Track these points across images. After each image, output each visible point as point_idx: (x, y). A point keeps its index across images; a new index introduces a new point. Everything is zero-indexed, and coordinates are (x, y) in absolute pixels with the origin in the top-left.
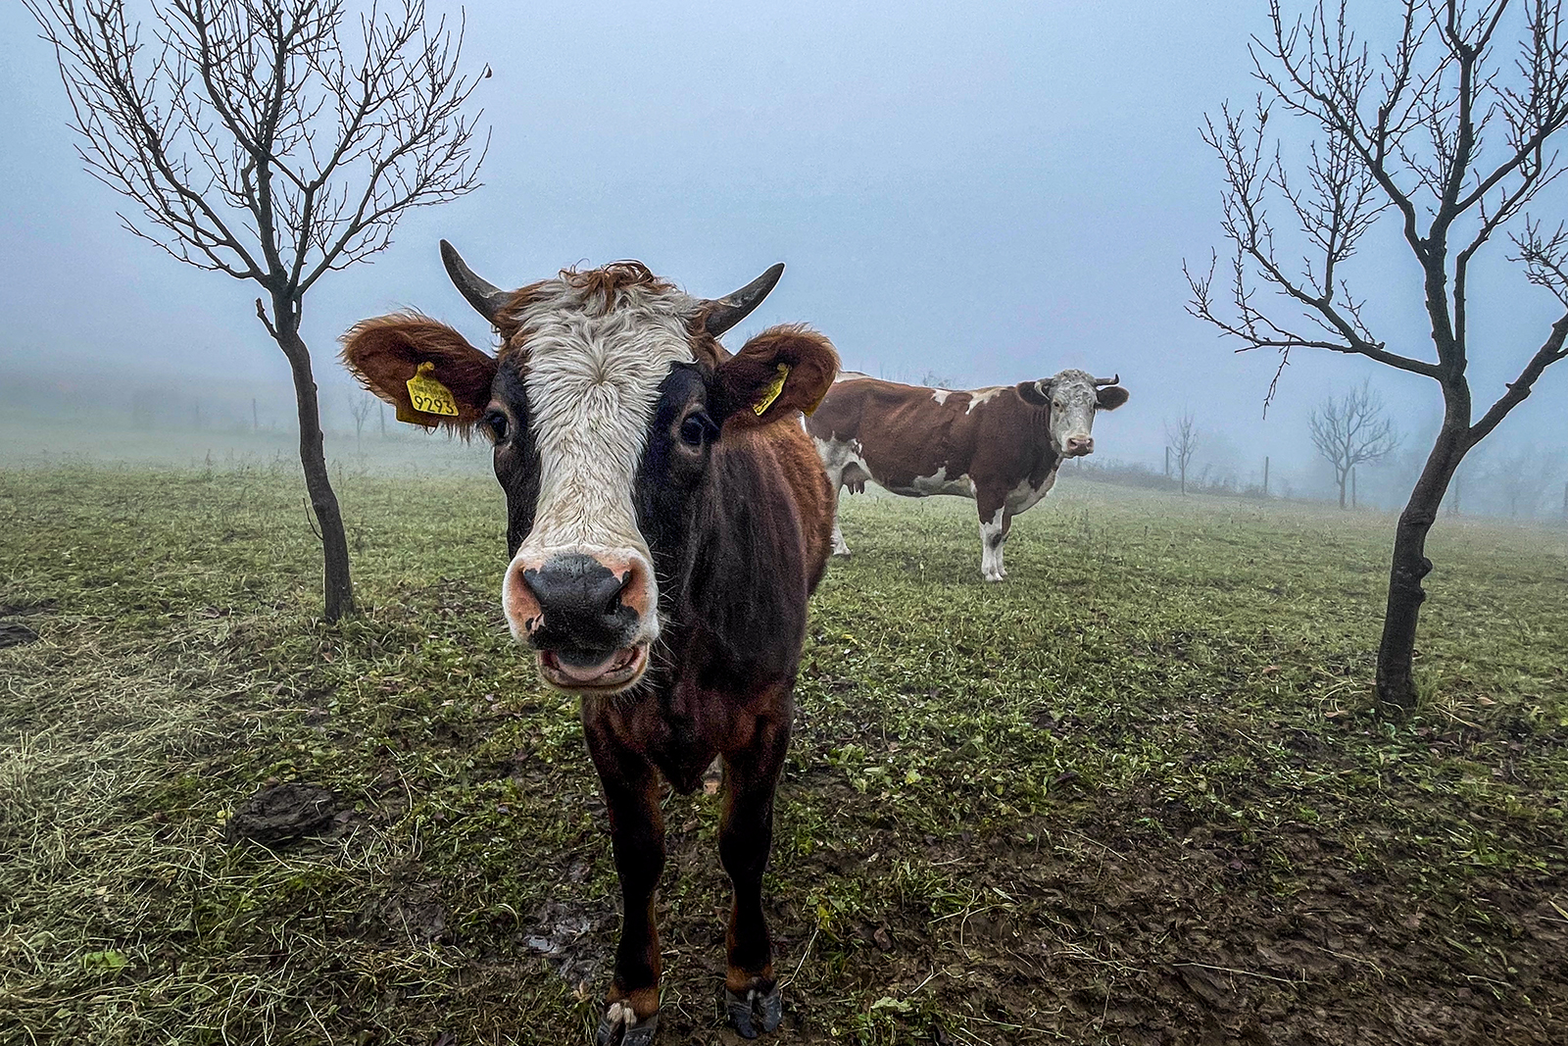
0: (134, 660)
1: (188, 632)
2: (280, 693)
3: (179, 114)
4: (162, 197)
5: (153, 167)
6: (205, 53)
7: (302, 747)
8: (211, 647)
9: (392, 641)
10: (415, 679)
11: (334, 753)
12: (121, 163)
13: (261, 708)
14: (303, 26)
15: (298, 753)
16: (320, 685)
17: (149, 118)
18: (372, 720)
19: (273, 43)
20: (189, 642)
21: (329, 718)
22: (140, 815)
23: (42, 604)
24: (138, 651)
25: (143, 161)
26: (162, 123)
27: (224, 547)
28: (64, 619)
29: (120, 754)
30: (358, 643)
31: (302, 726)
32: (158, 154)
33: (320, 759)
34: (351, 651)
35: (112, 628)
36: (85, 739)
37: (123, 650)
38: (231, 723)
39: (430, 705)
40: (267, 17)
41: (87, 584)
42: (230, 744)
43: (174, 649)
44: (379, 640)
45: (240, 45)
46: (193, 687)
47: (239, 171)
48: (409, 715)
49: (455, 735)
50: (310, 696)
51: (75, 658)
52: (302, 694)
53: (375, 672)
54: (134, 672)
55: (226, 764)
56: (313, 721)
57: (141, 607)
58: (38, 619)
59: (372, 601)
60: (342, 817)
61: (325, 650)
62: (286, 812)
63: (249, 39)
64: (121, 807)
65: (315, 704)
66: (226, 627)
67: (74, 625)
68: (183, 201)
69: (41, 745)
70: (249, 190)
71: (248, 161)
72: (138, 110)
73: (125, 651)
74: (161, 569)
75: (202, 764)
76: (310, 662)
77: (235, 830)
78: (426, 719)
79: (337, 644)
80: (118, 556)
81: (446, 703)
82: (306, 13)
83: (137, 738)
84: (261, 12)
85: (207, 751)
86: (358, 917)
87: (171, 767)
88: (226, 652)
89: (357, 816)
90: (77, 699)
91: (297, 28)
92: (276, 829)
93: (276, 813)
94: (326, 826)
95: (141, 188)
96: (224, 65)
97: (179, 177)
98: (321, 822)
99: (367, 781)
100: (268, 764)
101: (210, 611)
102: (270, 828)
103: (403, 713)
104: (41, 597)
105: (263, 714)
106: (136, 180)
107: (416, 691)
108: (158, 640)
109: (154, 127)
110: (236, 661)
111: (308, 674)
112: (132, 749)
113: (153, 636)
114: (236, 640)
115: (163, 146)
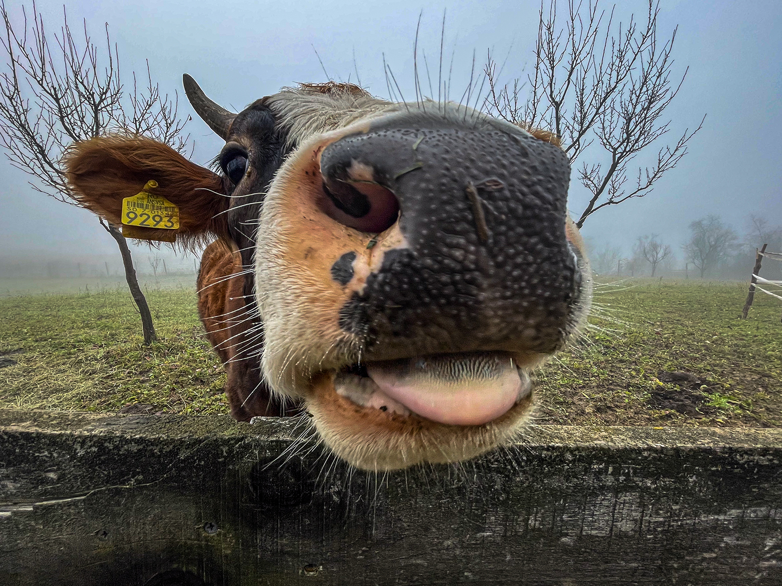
0: (62, 367)
1: (85, 355)
2: (128, 373)
3: (52, 139)
4: (49, 175)
5: (44, 162)
6: (60, 111)
7: (140, 391)
8: (96, 359)
9: (172, 350)
10: (184, 363)
11: (153, 392)
12: (28, 161)
13: (120, 379)
14: (105, 99)
15: (138, 393)
16: (145, 369)
17: (38, 141)
18: (168, 379)
19: (92, 107)
20: (86, 359)
21: (150, 380)
23: (17, 350)
24: (64, 364)
25: (38, 159)
26: (45, 142)
28: (28, 355)
29: (61, 402)
30: (159, 352)
31: (138, 384)
32: (44, 156)
33: (147, 394)
34: (157, 355)
35: (51, 356)
36: (44, 398)
37: (57, 364)
38: (108, 386)
39: (191, 371)
40: (88, 96)
41: (37, 341)
42: (109, 393)
43: (80, 362)
44: (168, 350)
45: (76, 107)
46: (90, 374)
48: (183, 376)
49: (202, 381)
50: (141, 373)
51: (35, 369)
52: (138, 373)
53: (168, 361)
54: (64, 371)
55: (108, 401)
56: (143, 382)
58: (15, 356)
59: (164, 336)
61: (146, 356)
63: (80, 105)
65: (143, 376)
66: (102, 352)
67: (33, 357)
68: (59, 176)
69: (26, 402)
72: (33, 137)
73: (58, 365)
74: (70, 332)
76: (140, 360)
78: (190, 376)
79: (151, 353)
80: (49, 328)
81: (197, 370)
82: (105, 93)
83: (68, 395)
84: (84, 93)
85: (100, 397)
87: (84, 404)
88: (103, 360)
90: (39, 384)
91: (102, 100)
95: (39, 171)
96: (70, 116)
97: (55, 166)
99: (167, 400)
100: (126, 399)
101: (94, 346)
103: (180, 375)
104: (16, 347)
105: (121, 381)
106: (36, 167)
107: (185, 367)
108: (72, 359)
109: (41, 144)
110: (108, 363)
111: (140, 365)
112: (67, 400)
113: (69, 358)
114: (107, 356)
115: (46, 152)
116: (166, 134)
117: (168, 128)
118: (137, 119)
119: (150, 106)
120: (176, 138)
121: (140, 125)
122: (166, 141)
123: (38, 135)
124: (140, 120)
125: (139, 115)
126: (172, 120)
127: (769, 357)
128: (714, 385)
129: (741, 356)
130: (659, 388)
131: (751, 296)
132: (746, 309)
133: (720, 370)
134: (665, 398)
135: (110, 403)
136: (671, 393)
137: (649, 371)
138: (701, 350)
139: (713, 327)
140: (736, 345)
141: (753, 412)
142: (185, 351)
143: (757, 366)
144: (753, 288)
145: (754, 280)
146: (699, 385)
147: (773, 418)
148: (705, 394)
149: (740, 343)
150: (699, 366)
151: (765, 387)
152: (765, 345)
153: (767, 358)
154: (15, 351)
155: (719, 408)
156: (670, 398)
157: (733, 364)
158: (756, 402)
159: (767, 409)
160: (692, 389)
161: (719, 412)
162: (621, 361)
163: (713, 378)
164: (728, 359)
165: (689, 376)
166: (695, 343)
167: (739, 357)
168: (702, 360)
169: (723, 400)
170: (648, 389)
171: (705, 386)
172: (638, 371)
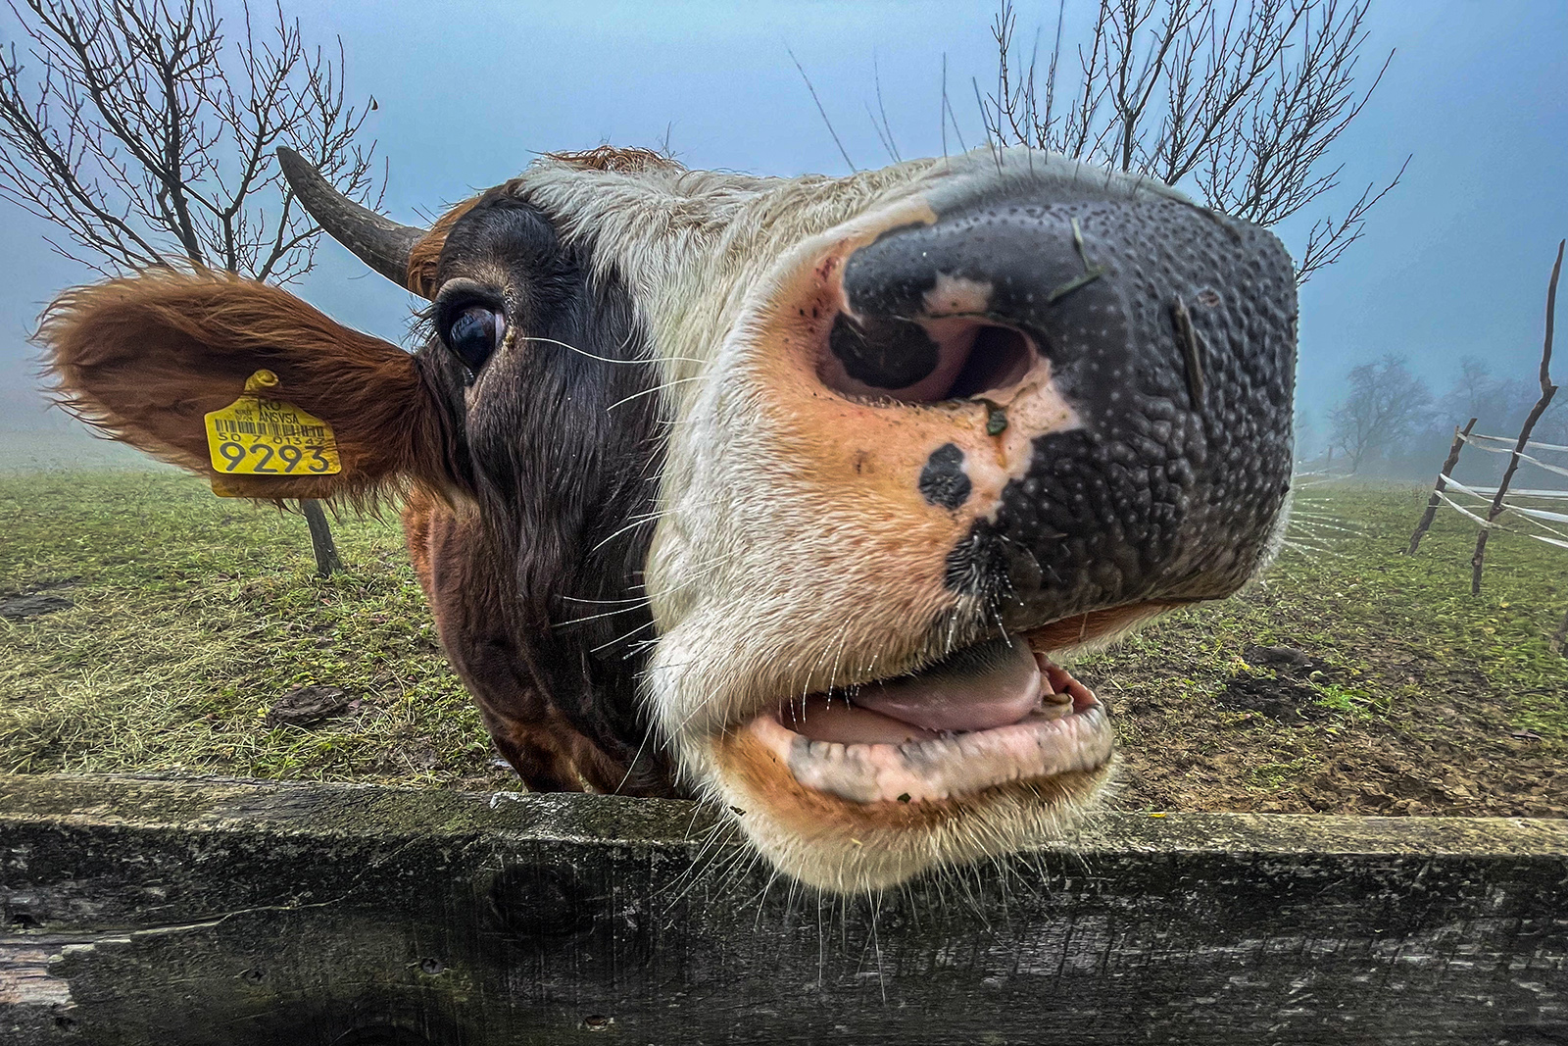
0: (164, 615)
1: (206, 592)
2: (292, 629)
3: (79, 139)
4: (84, 223)
5: (68, 193)
6: (89, 72)
7: (316, 663)
8: (228, 602)
9: (373, 588)
10: (397, 613)
11: (342, 665)
12: (35, 190)
13: (278, 640)
14: (184, 51)
15: (314, 667)
16: (323, 621)
17: (51, 144)
18: (368, 641)
19: (158, 69)
20: (208, 600)
21: (335, 643)
22: (196, 717)
23: (69, 581)
24: (165, 609)
25: (56, 185)
26: (65, 148)
27: (224, 529)
28: (93, 590)
29: (168, 680)
30: (349, 590)
31: (313, 649)
32: (69, 179)
33: (331, 669)
34: (344, 596)
35: (138, 594)
36: (136, 673)
37: (153, 609)
38: (257, 652)
39: (411, 628)
40: (146, 41)
41: (106, 563)
42: (257, 666)
43: (196, 606)
44: (366, 587)
45: (124, 69)
46: (219, 630)
47: (155, 198)
48: (396, 636)
49: (432, 646)
50: (316, 629)
51: (111, 617)
52: (310, 629)
53: (367, 609)
54: (167, 623)
55: (258, 679)
56: (322, 645)
57: (159, 578)
58: (68, 592)
59: (356, 560)
60: (354, 704)
61: (324, 597)
62: (310, 704)
63: (133, 63)
64: (179, 713)
65: (321, 634)
66: (237, 589)
67: (104, 594)
68: (106, 226)
69: (101, 678)
70: (169, 216)
71: (161, 187)
72: (37, 135)
74: (170, 548)
75: (239, 680)
76: (313, 606)
77: (273, 719)
78: (409, 637)
79: (332, 592)
80: (128, 538)
81: (421, 625)
82: (184, 37)
83: (181, 668)
84: (138, 36)
85: (241, 672)
86: (374, 762)
87: (213, 685)
88: (242, 604)
89: (364, 702)
90: (121, 646)
91: (178, 55)
92: (305, 715)
93: (303, 706)
94: (343, 710)
95: (62, 213)
96: (112, 89)
97: (95, 201)
98: (338, 709)
99: (369, 680)
100: (291, 676)
101: (221, 576)
102: (300, 715)
103: (391, 635)
104: (67, 575)
105: (281, 644)
106: (53, 204)
107: (399, 620)
108: (180, 600)
109: (58, 152)
110: (251, 610)
111: (312, 615)
112: (178, 676)
113: (175, 598)
114: (248, 595)
115: (71, 170)
116: (325, 138)
117: (327, 125)
118: (259, 104)
119: (285, 72)
120: (347, 150)
121: (266, 117)
122: (327, 154)
123: (49, 131)
124: (266, 104)
125: (263, 93)
126: (335, 106)
127: (1437, 624)
128: (1334, 670)
129: (1391, 619)
130: (1243, 675)
131: (1431, 513)
132: (1418, 536)
133: (1350, 645)
134: (1250, 691)
135: (263, 684)
136: (1260, 682)
137: (1230, 645)
138: (1325, 610)
139: (1354, 567)
140: (1387, 602)
141: (1390, 718)
142: (398, 589)
143: (1415, 640)
144: (1436, 500)
145: (1441, 485)
146: (1310, 670)
147: (1422, 729)
148: (1315, 686)
149: (1393, 597)
150: (1315, 636)
151: (1418, 676)
152: (1434, 602)
153: (1434, 627)
154: (65, 582)
155: (1335, 710)
156: (1257, 692)
157: (1374, 635)
158: (1398, 702)
159: (1416, 713)
160: (1297, 676)
161: (1334, 717)
162: (1187, 626)
163: (1335, 658)
164: (1368, 625)
165: (1295, 654)
166: (1318, 597)
167: (1387, 623)
168: (1323, 627)
169: (1345, 697)
170: (1224, 677)
171: (1319, 672)
172: (1211, 645)
